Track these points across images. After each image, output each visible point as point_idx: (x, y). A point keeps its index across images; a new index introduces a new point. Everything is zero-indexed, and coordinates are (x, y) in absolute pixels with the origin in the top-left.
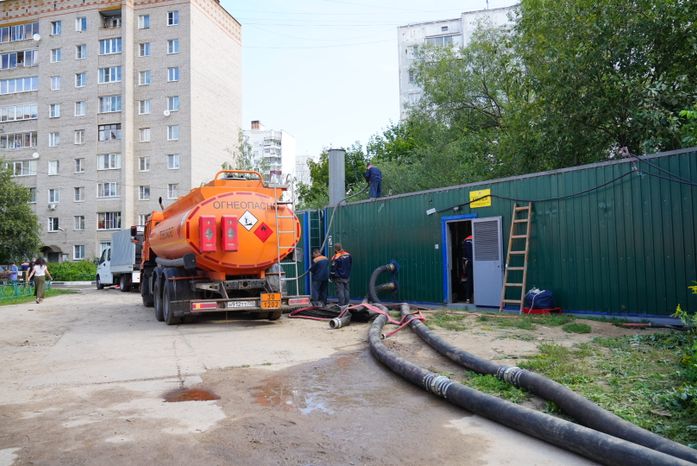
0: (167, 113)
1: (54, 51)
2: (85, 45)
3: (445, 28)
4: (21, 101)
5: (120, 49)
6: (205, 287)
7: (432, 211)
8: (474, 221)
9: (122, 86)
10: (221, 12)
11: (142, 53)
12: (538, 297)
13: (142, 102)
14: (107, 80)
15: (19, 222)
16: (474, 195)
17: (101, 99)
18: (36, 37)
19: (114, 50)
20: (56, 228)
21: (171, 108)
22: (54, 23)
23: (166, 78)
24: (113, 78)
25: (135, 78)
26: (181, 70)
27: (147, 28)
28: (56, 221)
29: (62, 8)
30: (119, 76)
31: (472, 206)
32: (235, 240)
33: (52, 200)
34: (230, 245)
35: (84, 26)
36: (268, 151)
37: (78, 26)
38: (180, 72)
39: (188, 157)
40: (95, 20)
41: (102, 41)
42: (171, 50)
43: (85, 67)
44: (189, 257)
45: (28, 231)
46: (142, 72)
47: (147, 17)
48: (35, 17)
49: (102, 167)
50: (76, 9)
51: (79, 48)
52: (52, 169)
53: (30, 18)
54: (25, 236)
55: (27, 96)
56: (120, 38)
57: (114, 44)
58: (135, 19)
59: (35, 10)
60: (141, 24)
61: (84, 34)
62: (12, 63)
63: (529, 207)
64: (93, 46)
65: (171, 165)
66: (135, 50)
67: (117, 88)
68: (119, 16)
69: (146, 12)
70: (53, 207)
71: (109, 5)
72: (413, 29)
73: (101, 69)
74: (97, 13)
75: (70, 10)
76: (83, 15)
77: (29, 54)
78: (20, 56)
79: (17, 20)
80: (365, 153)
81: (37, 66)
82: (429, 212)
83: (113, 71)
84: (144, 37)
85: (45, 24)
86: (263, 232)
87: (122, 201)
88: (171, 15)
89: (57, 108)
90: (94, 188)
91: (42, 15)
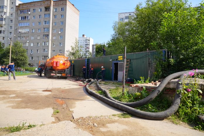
0: (60, 33)
1: (33, 16)
2: (41, 15)
3: (130, 14)
4: (25, 28)
5: (49, 16)
6: (54, 72)
7: (111, 60)
8: (119, 63)
9: (49, 26)
10: (74, 8)
11: (55, 18)
12: (129, 80)
13: (54, 30)
14: (46, 24)
15: (23, 57)
16: (119, 57)
17: (44, 28)
18: (29, 13)
19: (48, 17)
20: (32, 59)
21: (61, 31)
22: (34, 10)
23: (60, 24)
24: (47, 24)
25: (52, 24)
26: (64, 22)
27: (56, 11)
28: (32, 57)
29: (36, 6)
30: (49, 23)
31: (119, 59)
32: (59, 65)
33: (32, 52)
34: (58, 66)
35: (41, 11)
36: (86, 42)
37: (39, 10)
38: (64, 23)
39: (64, 44)
40: (43, 9)
41: (45, 14)
42: (61, 17)
43: (40, 20)
44: (52, 67)
45: (25, 60)
46: (54, 22)
47: (56, 9)
48: (29, 8)
49: (44, 45)
50: (39, 6)
51: (39, 16)
52: (32, 45)
53: (28, 8)
54: (24, 61)
55: (27, 27)
56: (49, 14)
57: (48, 15)
58: (53, 9)
59: (29, 6)
60: (55, 10)
61: (41, 13)
62: (24, 19)
63: (129, 60)
64: (43, 16)
65: (60, 45)
66: (53, 17)
67: (48, 26)
68: (49, 8)
69: (56, 8)
70: (32, 54)
71: (47, 6)
72: (122, 14)
73: (44, 21)
74: (44, 7)
75: (38, 7)
76: (41, 8)
77: (27, 17)
78: (25, 17)
79: (25, 8)
80: (106, 45)
81: (29, 20)
82: (110, 60)
83: (47, 22)
84: (55, 13)
85: (32, 10)
86: (64, 64)
87: (48, 53)
88: (62, 9)
89: (34, 30)
90: (42, 50)
91: (31, 7)
